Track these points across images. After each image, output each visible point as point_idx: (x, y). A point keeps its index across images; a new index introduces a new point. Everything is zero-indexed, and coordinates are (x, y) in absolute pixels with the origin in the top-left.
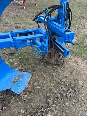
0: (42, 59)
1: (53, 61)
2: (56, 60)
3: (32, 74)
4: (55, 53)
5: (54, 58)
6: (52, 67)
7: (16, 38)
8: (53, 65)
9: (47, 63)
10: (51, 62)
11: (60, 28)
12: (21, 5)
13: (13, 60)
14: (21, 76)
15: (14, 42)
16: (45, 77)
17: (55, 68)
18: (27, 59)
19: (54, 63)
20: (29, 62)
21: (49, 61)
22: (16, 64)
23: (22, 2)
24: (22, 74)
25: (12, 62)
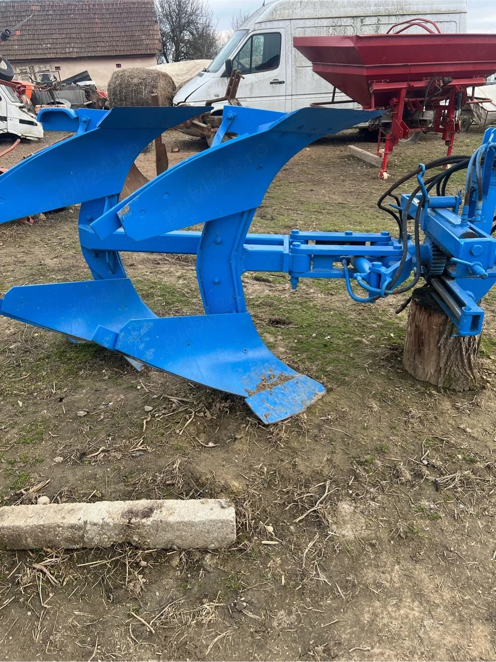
0: (387, 359)
1: (428, 370)
2: (442, 365)
3: (329, 391)
4: (440, 334)
5: (434, 358)
6: (417, 390)
7: (299, 246)
10: (420, 371)
11: (454, 226)
12: (373, 166)
13: (276, 337)
14: (287, 379)
15: (293, 257)
16: (375, 410)
18: (326, 346)
20: (331, 356)
21: (415, 368)
22: (281, 349)
23: (382, 151)
24: (293, 377)
25: (270, 343)
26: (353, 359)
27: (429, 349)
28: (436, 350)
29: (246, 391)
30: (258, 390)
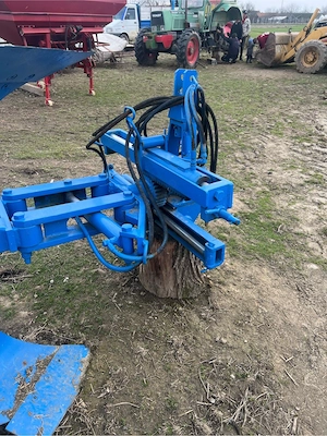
0: (128, 285)
1: (168, 289)
2: (179, 281)
3: (93, 350)
4: (174, 257)
5: (171, 277)
6: (166, 311)
7: (23, 216)
8: (171, 301)
9: (150, 297)
10: (161, 291)
11: (184, 170)
12: (36, 96)
13: (12, 299)
14: (47, 362)
15: (19, 231)
16: (144, 354)
17: (179, 313)
18: (68, 291)
19: (173, 296)
20: (77, 303)
21: (156, 289)
22: (24, 313)
23: (42, 83)
24: (52, 356)
25: (7, 310)
26: (99, 297)
27: (167, 271)
28: (172, 272)
29: (4, 413)
30: (19, 402)
